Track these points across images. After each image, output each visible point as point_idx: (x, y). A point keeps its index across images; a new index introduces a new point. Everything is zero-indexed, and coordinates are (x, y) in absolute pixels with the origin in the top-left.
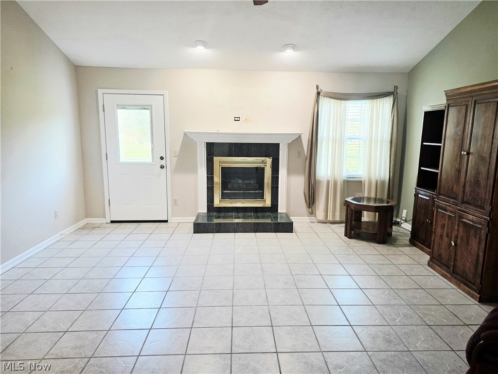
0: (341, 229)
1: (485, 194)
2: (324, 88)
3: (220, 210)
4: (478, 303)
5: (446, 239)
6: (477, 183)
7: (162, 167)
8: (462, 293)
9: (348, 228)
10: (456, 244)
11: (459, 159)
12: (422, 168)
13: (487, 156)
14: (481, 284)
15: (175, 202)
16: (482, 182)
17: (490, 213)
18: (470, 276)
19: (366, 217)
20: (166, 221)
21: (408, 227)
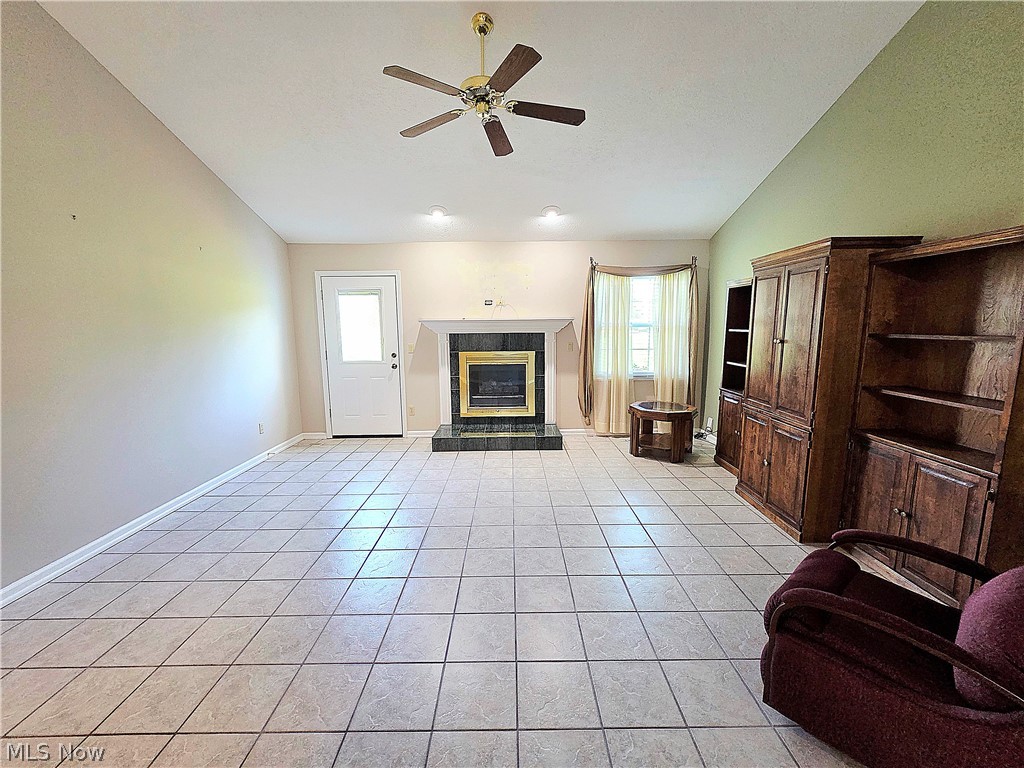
0: (626, 444)
1: (805, 396)
2: (599, 261)
3: (468, 421)
4: (799, 544)
5: (757, 457)
6: (795, 380)
7: (394, 367)
8: (779, 529)
9: (635, 441)
10: (769, 464)
11: (771, 349)
12: (729, 363)
13: (806, 344)
14: (802, 516)
15: (411, 412)
16: (801, 380)
17: (812, 421)
18: (789, 507)
19: (661, 428)
20: (401, 436)
21: (713, 439)
